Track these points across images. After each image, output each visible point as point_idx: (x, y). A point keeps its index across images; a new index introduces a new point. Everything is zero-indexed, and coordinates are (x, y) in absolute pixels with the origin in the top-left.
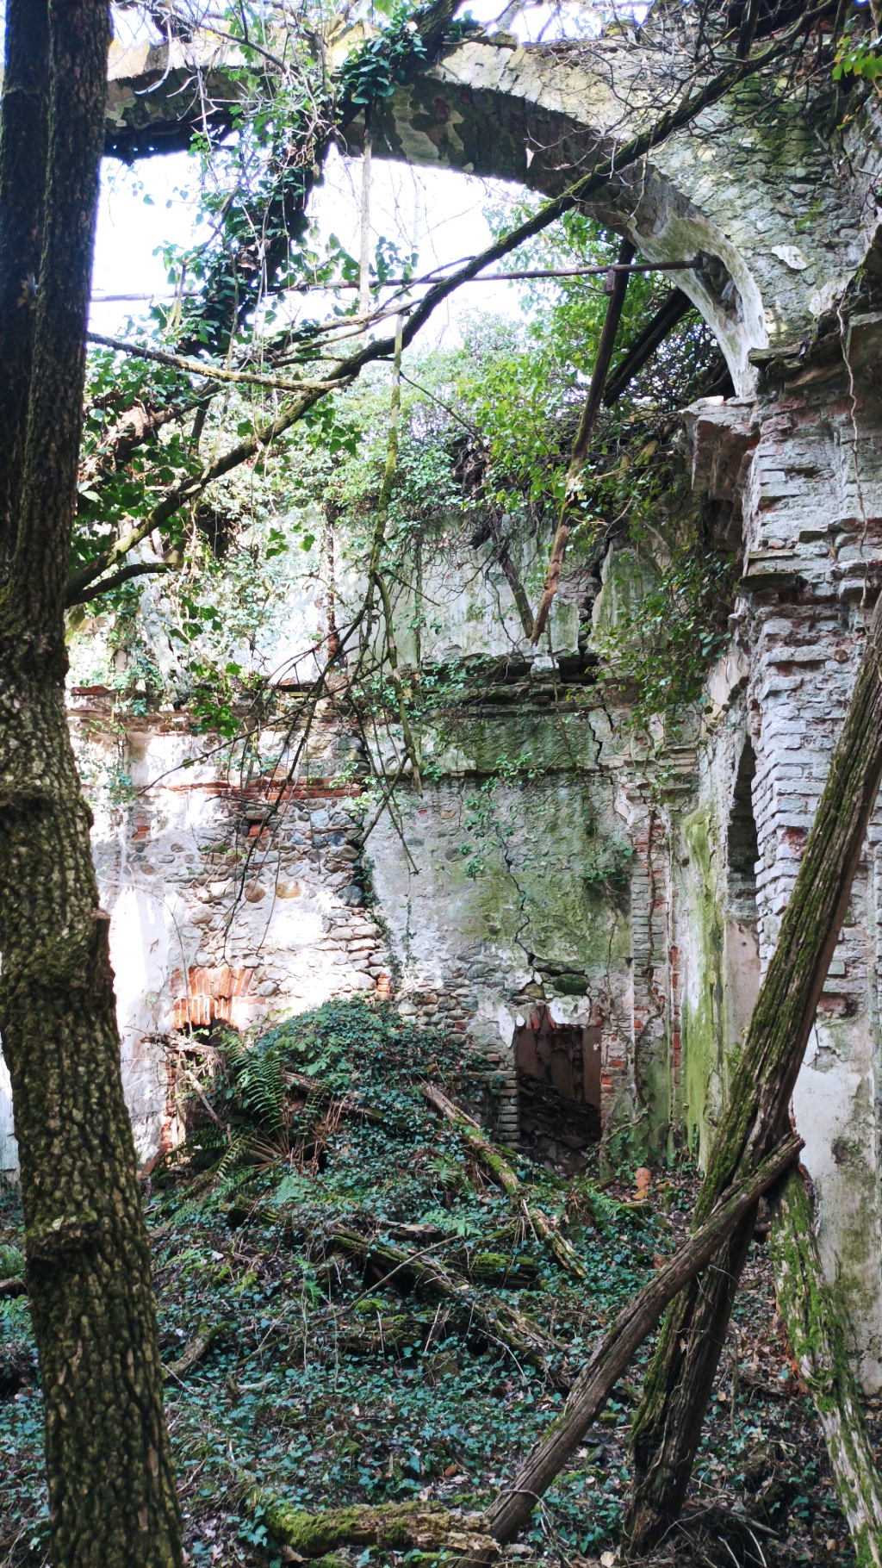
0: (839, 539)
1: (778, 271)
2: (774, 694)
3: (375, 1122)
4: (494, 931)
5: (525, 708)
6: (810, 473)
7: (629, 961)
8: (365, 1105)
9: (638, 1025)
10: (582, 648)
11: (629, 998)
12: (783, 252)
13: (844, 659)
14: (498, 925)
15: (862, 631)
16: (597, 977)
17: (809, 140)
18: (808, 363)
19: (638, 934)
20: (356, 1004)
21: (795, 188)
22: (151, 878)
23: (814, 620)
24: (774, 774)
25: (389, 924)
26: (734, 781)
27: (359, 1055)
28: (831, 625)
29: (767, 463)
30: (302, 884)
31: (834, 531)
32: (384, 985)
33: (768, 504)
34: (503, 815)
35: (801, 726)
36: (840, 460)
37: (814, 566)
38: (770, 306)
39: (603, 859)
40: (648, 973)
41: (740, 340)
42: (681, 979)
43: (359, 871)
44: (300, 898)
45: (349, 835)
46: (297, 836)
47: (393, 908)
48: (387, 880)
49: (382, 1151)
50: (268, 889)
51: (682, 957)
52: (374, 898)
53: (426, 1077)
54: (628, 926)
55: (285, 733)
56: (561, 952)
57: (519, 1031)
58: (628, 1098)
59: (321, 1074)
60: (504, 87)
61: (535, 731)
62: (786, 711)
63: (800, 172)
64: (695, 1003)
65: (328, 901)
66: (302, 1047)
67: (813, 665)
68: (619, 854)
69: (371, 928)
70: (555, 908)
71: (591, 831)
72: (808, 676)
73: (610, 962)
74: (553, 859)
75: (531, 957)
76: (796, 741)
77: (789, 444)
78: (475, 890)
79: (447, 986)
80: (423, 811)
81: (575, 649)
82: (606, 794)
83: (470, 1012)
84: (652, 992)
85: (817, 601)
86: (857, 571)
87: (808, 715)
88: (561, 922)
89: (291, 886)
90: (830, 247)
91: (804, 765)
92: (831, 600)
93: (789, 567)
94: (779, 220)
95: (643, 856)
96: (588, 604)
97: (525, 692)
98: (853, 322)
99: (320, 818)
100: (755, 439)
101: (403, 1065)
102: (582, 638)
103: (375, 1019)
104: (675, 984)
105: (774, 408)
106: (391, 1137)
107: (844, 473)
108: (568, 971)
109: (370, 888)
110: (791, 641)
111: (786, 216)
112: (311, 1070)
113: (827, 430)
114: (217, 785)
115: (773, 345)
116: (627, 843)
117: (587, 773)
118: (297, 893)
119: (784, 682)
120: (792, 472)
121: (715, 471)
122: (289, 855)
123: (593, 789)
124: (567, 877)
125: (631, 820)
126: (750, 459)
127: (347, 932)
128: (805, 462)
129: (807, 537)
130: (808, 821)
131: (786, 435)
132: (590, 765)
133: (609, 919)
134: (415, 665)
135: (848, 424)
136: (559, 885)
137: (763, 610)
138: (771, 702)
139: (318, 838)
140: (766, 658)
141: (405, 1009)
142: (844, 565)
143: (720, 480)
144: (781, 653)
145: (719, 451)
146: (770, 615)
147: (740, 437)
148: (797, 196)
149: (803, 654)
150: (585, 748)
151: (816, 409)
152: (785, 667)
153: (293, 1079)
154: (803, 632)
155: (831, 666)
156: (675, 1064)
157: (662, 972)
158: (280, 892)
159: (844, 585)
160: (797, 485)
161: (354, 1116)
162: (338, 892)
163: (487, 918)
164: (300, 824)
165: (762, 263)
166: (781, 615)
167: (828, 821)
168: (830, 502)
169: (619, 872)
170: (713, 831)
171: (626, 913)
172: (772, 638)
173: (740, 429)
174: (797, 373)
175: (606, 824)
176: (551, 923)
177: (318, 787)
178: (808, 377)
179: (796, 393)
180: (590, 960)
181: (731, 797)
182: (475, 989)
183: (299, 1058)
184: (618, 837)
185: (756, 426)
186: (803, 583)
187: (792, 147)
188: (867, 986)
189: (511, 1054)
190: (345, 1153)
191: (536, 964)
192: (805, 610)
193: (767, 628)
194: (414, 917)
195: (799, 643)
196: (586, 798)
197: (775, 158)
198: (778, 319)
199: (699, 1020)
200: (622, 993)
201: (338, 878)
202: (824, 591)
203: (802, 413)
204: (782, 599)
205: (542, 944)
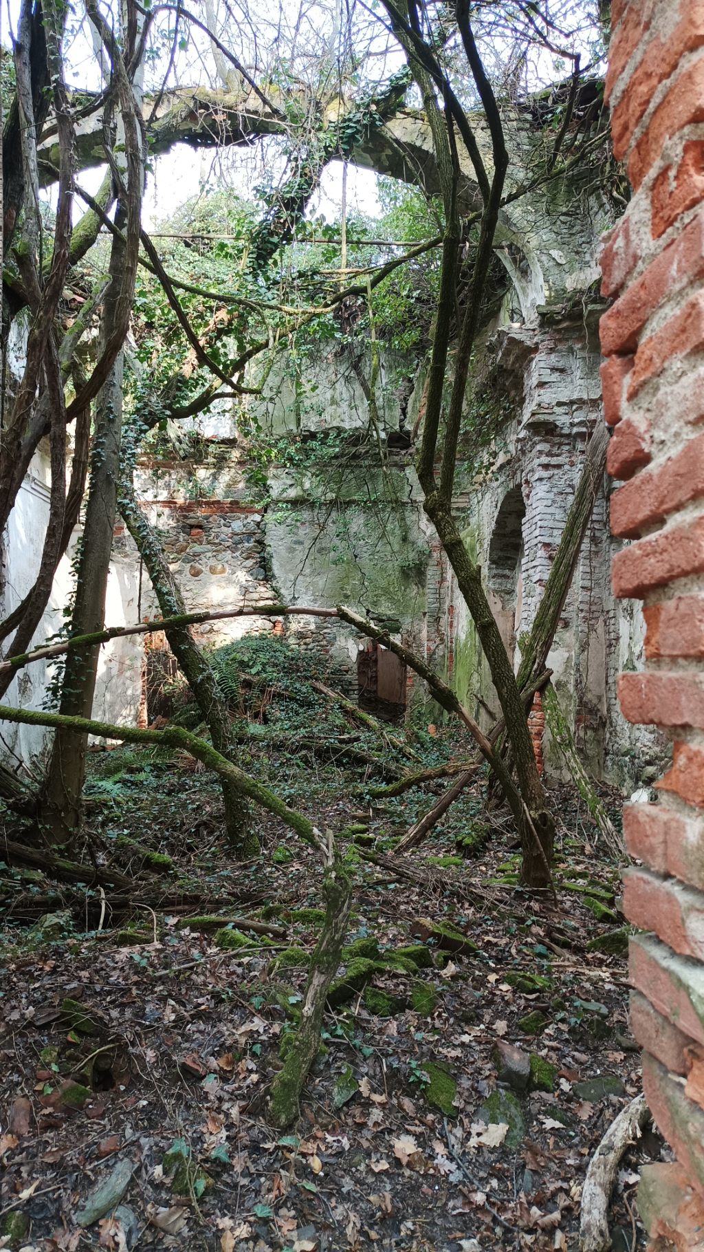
0: (574, 407)
1: (552, 263)
2: (540, 479)
3: (291, 699)
4: (347, 597)
5: (367, 462)
6: (562, 371)
7: (425, 614)
8: (286, 690)
9: (429, 649)
10: (402, 427)
11: (424, 634)
12: (555, 253)
13: (572, 464)
14: (349, 593)
15: (583, 452)
16: (406, 622)
17: (569, 193)
18: (565, 318)
19: (430, 597)
20: (263, 638)
21: (562, 218)
22: (126, 560)
23: (560, 444)
24: (538, 517)
25: (283, 591)
26: (496, 514)
27: (275, 665)
28: (567, 448)
29: (542, 364)
30: (226, 566)
31: (572, 403)
32: (279, 628)
33: (541, 385)
34: (354, 528)
35: (551, 495)
36: (577, 367)
37: (562, 419)
38: (546, 281)
39: (412, 555)
40: (438, 620)
41: (529, 291)
42: (455, 624)
43: (264, 559)
44: (226, 574)
45: (257, 537)
46: (223, 536)
47: (285, 582)
48: (281, 565)
49: (297, 714)
50: (205, 569)
51: (456, 611)
52: (273, 576)
53: (311, 677)
54: (424, 594)
55: (213, 471)
56: (385, 609)
57: (360, 653)
58: (422, 689)
59: (258, 673)
60: (418, 144)
61: (373, 477)
62: (546, 488)
63: (564, 210)
64: (463, 636)
65: (242, 576)
66: (246, 659)
67: (559, 466)
68: (422, 553)
69: (270, 594)
70: (383, 583)
71: (405, 539)
72: (556, 471)
73: (414, 615)
74: (382, 555)
75: (368, 611)
76: (549, 503)
77: (553, 356)
78: (335, 572)
79: (317, 628)
80: (303, 524)
81: (397, 427)
82: (414, 517)
83: (331, 642)
84: (438, 631)
85: (562, 436)
86: (581, 423)
87: (555, 490)
88: (386, 591)
89: (220, 567)
90: (577, 253)
91: (552, 514)
92: (569, 436)
93: (551, 418)
94: (553, 235)
95: (435, 554)
96: (406, 400)
97: (367, 452)
98: (590, 307)
99: (237, 526)
100: (535, 349)
101: (298, 671)
102: (401, 421)
103: (277, 646)
104: (451, 626)
105: (547, 337)
106: (302, 706)
107: (578, 374)
108: (389, 619)
109: (270, 569)
110: (549, 454)
111: (557, 234)
112: (253, 671)
113: (571, 351)
114: (170, 502)
115: (548, 303)
116: (426, 546)
117: (404, 504)
118: (223, 571)
119: (545, 474)
120: (554, 369)
121: (512, 358)
122: (218, 547)
123: (407, 514)
124: (390, 566)
125: (428, 533)
126: (532, 359)
127: (256, 596)
128: (560, 365)
129: (560, 404)
130: (557, 540)
131: (552, 350)
132: (405, 499)
133: (413, 590)
134: (295, 431)
135: (583, 349)
136: (384, 570)
137: (536, 439)
138: (538, 483)
139: (237, 538)
140: (537, 461)
141: (292, 641)
142: (576, 420)
143: (514, 363)
144: (544, 460)
145: (516, 351)
146: (540, 441)
147: (528, 347)
148: (563, 223)
149: (554, 461)
150: (403, 488)
151: (567, 340)
152: (546, 467)
153: (243, 676)
154: (555, 450)
155: (567, 467)
156: (449, 669)
157: (445, 619)
158: (213, 570)
159: (575, 430)
160: (555, 377)
161: (280, 695)
162: (250, 571)
163: (342, 589)
164: (224, 529)
165: (544, 258)
166: (546, 441)
167: (567, 542)
168: (571, 387)
169: (421, 564)
170: (480, 541)
171: (423, 587)
172: (540, 452)
173: (528, 343)
174: (559, 322)
175: (414, 535)
176: (380, 592)
177: (235, 506)
178: (564, 325)
179: (558, 331)
180: (402, 614)
181: (493, 523)
182: (334, 630)
183: (244, 665)
184: (420, 543)
185: (537, 344)
186: (557, 426)
187: (561, 196)
188: (574, 615)
189: (356, 666)
190: (278, 714)
191: (371, 615)
192: (557, 440)
193: (539, 447)
194: (297, 588)
195: (552, 456)
196: (403, 519)
197: (553, 200)
198: (550, 289)
199: (465, 645)
200: (420, 631)
201: (250, 563)
202: (566, 431)
203: (560, 340)
204: (547, 434)
205: (375, 604)
